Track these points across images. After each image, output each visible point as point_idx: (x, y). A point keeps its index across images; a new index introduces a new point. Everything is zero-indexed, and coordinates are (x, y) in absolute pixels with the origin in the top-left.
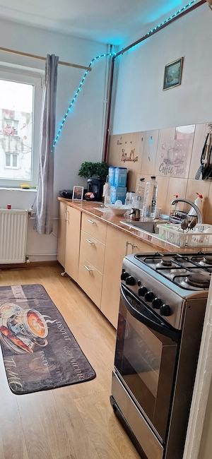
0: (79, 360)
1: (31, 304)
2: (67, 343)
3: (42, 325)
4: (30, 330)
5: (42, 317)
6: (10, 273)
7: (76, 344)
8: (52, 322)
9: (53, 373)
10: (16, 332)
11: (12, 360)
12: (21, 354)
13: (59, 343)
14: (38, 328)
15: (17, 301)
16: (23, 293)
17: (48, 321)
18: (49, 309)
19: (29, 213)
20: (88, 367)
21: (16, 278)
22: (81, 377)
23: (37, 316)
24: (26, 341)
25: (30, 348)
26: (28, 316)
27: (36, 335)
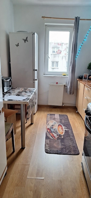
0: (74, 146)
1: (61, 122)
2: (71, 139)
3: (63, 130)
4: (58, 131)
5: (64, 127)
6: (56, 109)
7: (74, 140)
8: (67, 130)
9: (62, 149)
10: (52, 131)
11: (48, 141)
12: (52, 139)
13: (67, 138)
14: (61, 131)
15: (56, 120)
16: (59, 117)
17: (66, 129)
18: (67, 124)
19: (65, 86)
20: (77, 150)
21: (58, 111)
22: (72, 153)
23: (62, 127)
24: (55, 135)
25: (56, 138)
26: (58, 126)
27: (60, 134)
